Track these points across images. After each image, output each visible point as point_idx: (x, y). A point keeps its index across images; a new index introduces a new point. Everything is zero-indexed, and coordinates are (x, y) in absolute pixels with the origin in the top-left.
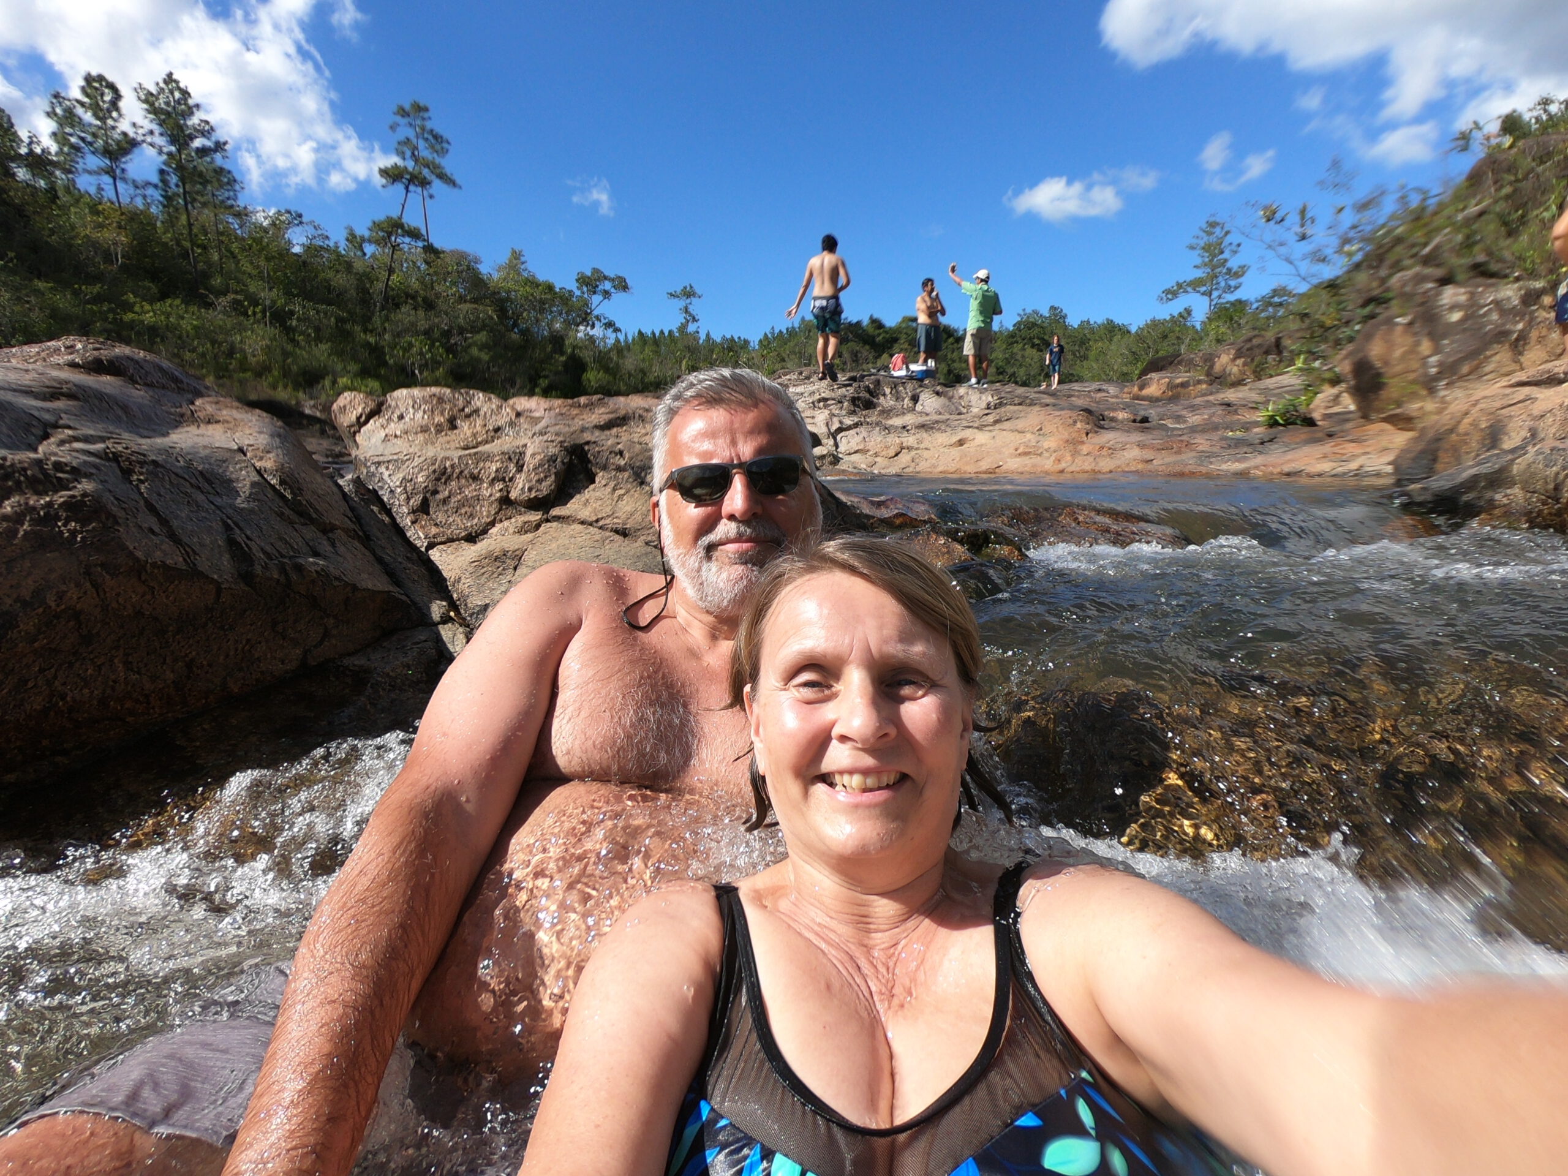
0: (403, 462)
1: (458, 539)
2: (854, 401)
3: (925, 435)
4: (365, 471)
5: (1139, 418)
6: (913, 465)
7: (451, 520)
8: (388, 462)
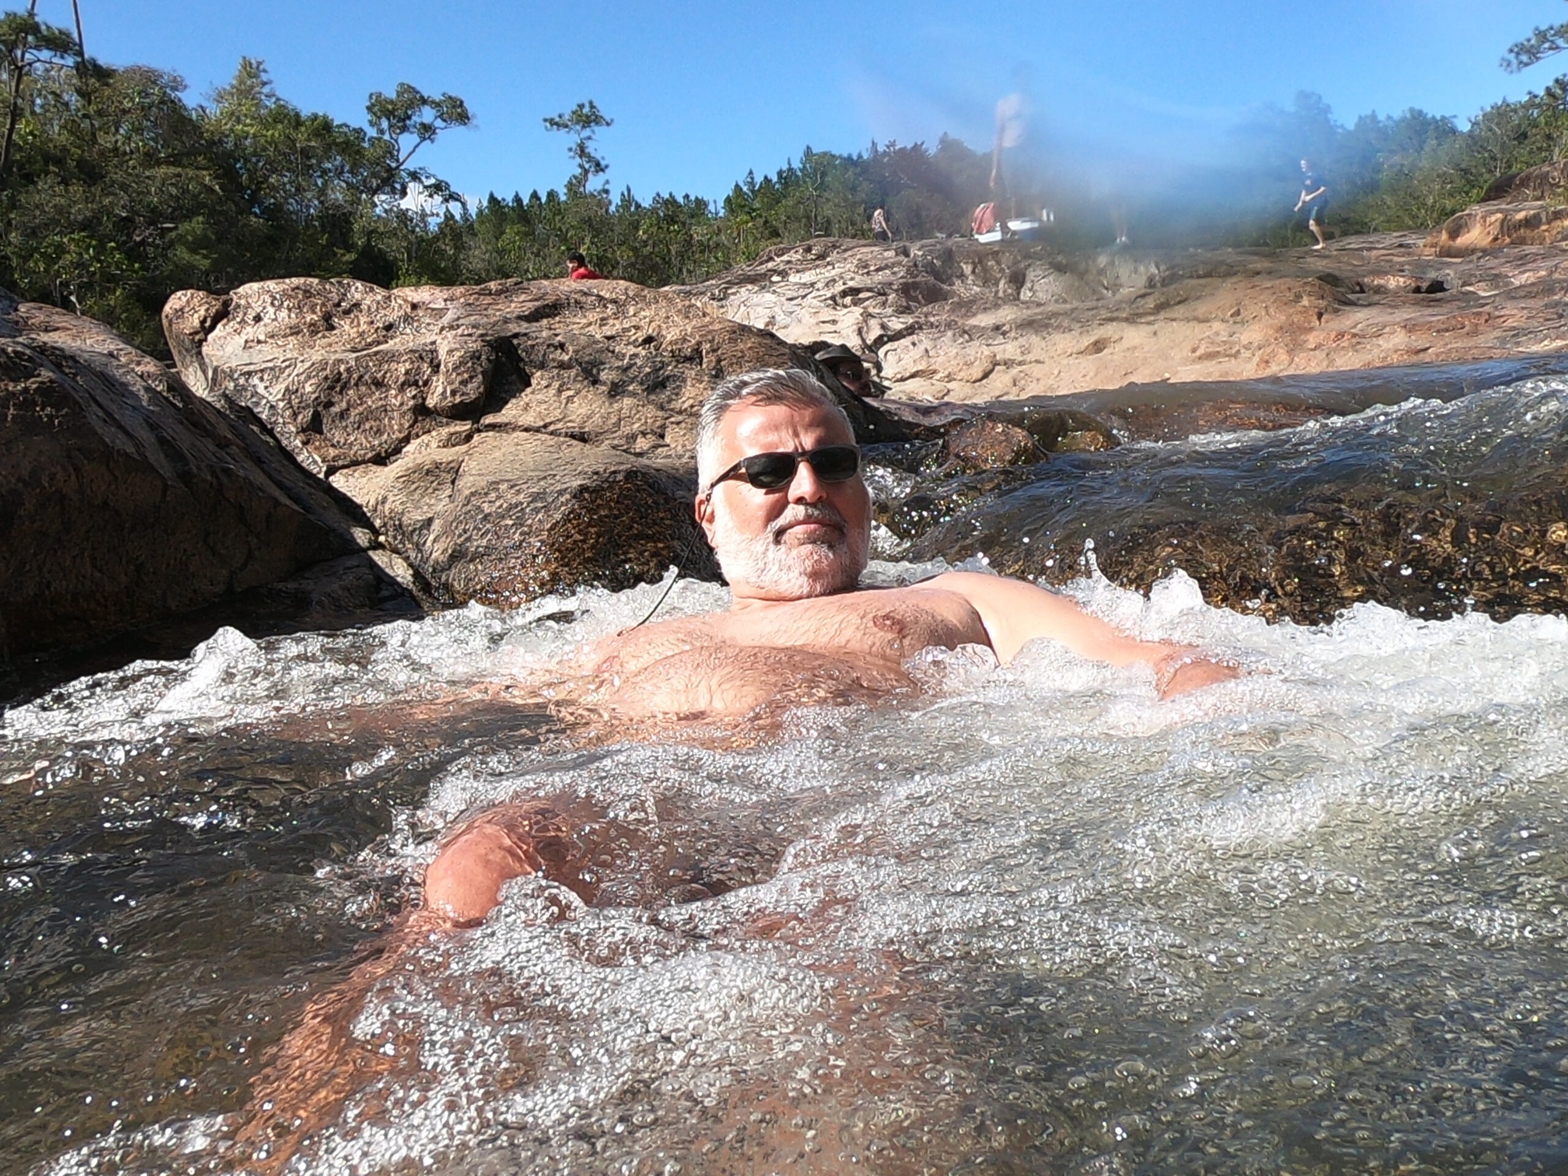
0: (282, 370)
1: (364, 462)
2: (906, 290)
3: (1035, 339)
4: (232, 384)
5: (1425, 285)
6: (1015, 390)
7: (352, 438)
8: (262, 371)
